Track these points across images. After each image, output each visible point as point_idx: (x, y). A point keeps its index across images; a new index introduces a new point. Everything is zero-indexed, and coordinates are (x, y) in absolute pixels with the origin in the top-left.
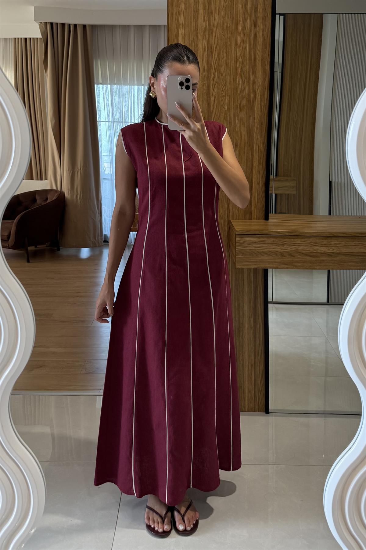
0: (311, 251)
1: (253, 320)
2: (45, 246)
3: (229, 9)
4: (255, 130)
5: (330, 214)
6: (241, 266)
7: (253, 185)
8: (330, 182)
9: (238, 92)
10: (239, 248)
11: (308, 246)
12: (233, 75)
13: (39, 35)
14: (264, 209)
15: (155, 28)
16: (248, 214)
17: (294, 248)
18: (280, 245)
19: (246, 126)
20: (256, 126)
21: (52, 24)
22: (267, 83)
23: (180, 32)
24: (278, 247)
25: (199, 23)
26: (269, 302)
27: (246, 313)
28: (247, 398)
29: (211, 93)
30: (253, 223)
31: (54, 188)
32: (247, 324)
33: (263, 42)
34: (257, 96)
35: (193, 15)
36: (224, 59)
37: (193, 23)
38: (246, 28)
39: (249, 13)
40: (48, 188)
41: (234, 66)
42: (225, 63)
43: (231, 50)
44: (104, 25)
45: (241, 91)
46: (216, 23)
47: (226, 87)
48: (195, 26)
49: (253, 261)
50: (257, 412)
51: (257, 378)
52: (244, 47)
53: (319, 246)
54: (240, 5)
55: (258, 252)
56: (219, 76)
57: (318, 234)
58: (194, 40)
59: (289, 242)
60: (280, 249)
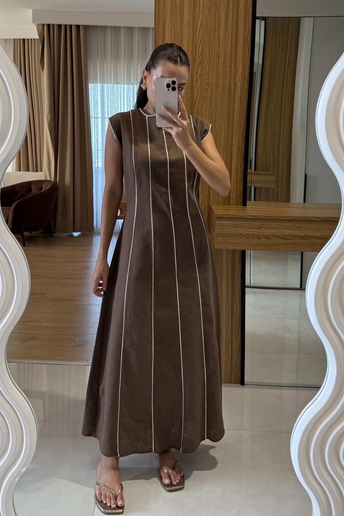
0: (284, 234)
1: (230, 298)
2: (39, 232)
3: (212, 8)
4: (235, 121)
5: (304, 202)
6: (220, 247)
7: (232, 173)
8: (306, 176)
9: (220, 85)
10: (217, 230)
11: (282, 229)
12: (215, 70)
13: (37, 37)
14: (242, 195)
15: (144, 30)
16: (227, 200)
17: (270, 231)
18: (257, 228)
19: (226, 118)
20: (235, 117)
21: (49, 25)
22: (247, 76)
23: (167, 29)
25: (184, 21)
26: (246, 286)
27: (224, 293)
29: (195, 86)
30: (231, 208)
31: (49, 179)
32: (225, 303)
33: (244, 39)
34: (238, 89)
35: (178, 14)
36: (207, 54)
37: (178, 21)
38: (228, 27)
39: (231, 12)
40: (43, 178)
41: (217, 61)
42: (208, 58)
43: (214, 47)
44: (97, 26)
45: (222, 84)
46: (200, 22)
47: (208, 81)
48: (180, 24)
49: (231, 243)
50: (232, 383)
51: (234, 352)
52: (226, 44)
53: (293, 229)
54: (222, 5)
55: (236, 235)
56: (202, 71)
57: (292, 218)
58: (179, 37)
59: (265, 226)
60: (256, 232)
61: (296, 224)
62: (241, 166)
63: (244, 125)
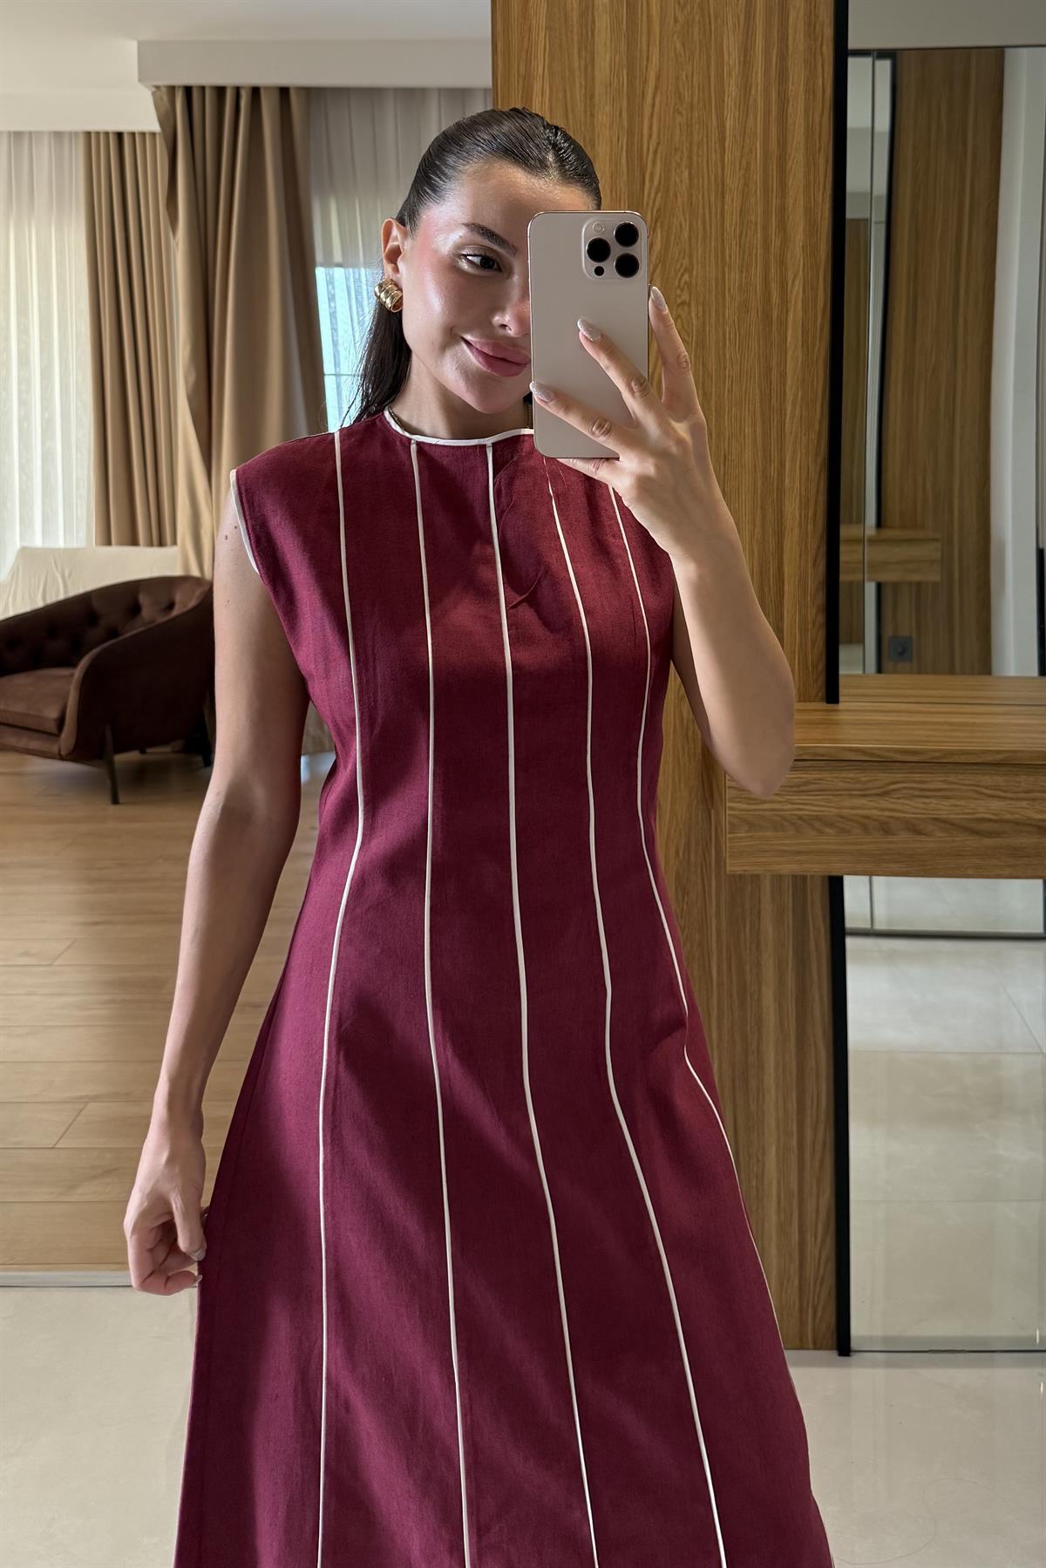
0: (978, 816)
1: (793, 1040)
2: (168, 750)
3: (696, 28)
4: (789, 411)
6: (746, 868)
7: (786, 589)
8: (1040, 553)
9: (730, 291)
10: (735, 807)
11: (969, 798)
12: (713, 238)
13: (155, 127)
14: (822, 666)
17: (925, 803)
18: (875, 795)
19: (758, 398)
20: (790, 397)
21: (188, 90)
22: (823, 260)
24: (870, 804)
25: (597, 73)
27: (770, 1019)
31: (195, 572)
32: (772, 1055)
33: (808, 132)
34: (793, 301)
35: (575, 48)
36: (684, 187)
37: (577, 73)
38: (753, 92)
39: (759, 41)
40: (177, 571)
41: (716, 209)
42: (686, 199)
43: (705, 160)
45: (740, 287)
46: (652, 75)
47: (691, 277)
48: (583, 84)
49: (785, 851)
50: (808, 1349)
51: (809, 1235)
52: (746, 149)
53: (1005, 798)
54: (729, 17)
55: (802, 820)
56: (668, 241)
57: (1000, 756)
58: (583, 128)
59: (905, 785)
60: (875, 808)
61: (1018, 779)
62: (814, 565)
63: (820, 422)
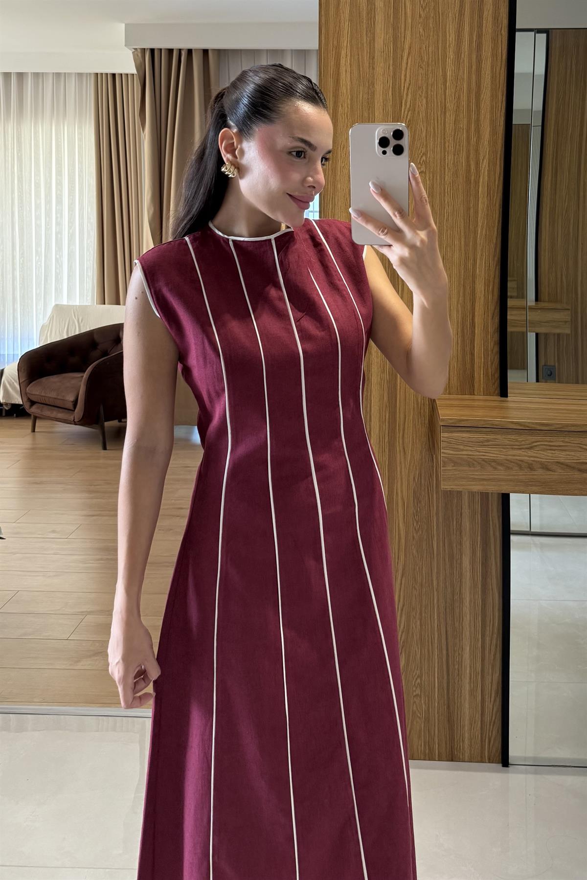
0: (581, 461)
1: (480, 586)
3: (431, 21)
4: (479, 232)
6: (451, 487)
7: (476, 332)
9: (448, 166)
10: (446, 452)
11: (575, 451)
12: (439, 137)
13: (134, 70)
14: (497, 375)
16: (466, 384)
17: (552, 455)
18: (526, 448)
19: (462, 224)
20: (480, 224)
21: (152, 51)
22: (500, 149)
23: (343, 61)
24: (523, 453)
25: (376, 45)
26: (511, 532)
27: (467, 575)
28: (467, 735)
30: (476, 403)
32: (468, 595)
34: (483, 171)
35: (365, 31)
36: (423, 108)
37: (365, 45)
38: (463, 56)
39: (467, 28)
41: (441, 120)
42: (424, 115)
43: (435, 93)
44: (241, 50)
45: (454, 163)
46: (407, 46)
47: (426, 158)
48: (369, 51)
49: (475, 478)
50: (485, 763)
51: (487, 697)
52: (458, 88)
54: (450, 15)
55: (486, 462)
59: (541, 443)
60: (526, 456)
